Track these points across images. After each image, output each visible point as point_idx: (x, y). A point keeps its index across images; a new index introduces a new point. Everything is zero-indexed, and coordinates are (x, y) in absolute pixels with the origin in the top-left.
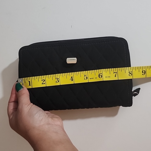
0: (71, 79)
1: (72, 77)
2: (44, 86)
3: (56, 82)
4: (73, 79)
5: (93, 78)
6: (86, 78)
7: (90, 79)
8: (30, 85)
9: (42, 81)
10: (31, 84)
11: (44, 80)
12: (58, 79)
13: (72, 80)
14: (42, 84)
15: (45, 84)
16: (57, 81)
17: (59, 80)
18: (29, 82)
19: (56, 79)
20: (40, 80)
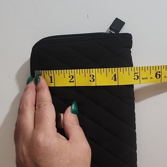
0: (114, 78)
1: (115, 75)
2: (72, 85)
3: (90, 81)
4: (117, 78)
5: (147, 78)
6: (136, 77)
7: (143, 79)
8: (51, 82)
9: (70, 77)
10: (53, 81)
11: (73, 77)
12: (93, 76)
13: (115, 80)
14: (70, 82)
15: (73, 82)
16: (92, 80)
17: (94, 78)
18: (51, 77)
19: (90, 76)
20: (67, 75)
